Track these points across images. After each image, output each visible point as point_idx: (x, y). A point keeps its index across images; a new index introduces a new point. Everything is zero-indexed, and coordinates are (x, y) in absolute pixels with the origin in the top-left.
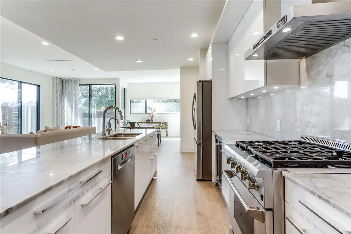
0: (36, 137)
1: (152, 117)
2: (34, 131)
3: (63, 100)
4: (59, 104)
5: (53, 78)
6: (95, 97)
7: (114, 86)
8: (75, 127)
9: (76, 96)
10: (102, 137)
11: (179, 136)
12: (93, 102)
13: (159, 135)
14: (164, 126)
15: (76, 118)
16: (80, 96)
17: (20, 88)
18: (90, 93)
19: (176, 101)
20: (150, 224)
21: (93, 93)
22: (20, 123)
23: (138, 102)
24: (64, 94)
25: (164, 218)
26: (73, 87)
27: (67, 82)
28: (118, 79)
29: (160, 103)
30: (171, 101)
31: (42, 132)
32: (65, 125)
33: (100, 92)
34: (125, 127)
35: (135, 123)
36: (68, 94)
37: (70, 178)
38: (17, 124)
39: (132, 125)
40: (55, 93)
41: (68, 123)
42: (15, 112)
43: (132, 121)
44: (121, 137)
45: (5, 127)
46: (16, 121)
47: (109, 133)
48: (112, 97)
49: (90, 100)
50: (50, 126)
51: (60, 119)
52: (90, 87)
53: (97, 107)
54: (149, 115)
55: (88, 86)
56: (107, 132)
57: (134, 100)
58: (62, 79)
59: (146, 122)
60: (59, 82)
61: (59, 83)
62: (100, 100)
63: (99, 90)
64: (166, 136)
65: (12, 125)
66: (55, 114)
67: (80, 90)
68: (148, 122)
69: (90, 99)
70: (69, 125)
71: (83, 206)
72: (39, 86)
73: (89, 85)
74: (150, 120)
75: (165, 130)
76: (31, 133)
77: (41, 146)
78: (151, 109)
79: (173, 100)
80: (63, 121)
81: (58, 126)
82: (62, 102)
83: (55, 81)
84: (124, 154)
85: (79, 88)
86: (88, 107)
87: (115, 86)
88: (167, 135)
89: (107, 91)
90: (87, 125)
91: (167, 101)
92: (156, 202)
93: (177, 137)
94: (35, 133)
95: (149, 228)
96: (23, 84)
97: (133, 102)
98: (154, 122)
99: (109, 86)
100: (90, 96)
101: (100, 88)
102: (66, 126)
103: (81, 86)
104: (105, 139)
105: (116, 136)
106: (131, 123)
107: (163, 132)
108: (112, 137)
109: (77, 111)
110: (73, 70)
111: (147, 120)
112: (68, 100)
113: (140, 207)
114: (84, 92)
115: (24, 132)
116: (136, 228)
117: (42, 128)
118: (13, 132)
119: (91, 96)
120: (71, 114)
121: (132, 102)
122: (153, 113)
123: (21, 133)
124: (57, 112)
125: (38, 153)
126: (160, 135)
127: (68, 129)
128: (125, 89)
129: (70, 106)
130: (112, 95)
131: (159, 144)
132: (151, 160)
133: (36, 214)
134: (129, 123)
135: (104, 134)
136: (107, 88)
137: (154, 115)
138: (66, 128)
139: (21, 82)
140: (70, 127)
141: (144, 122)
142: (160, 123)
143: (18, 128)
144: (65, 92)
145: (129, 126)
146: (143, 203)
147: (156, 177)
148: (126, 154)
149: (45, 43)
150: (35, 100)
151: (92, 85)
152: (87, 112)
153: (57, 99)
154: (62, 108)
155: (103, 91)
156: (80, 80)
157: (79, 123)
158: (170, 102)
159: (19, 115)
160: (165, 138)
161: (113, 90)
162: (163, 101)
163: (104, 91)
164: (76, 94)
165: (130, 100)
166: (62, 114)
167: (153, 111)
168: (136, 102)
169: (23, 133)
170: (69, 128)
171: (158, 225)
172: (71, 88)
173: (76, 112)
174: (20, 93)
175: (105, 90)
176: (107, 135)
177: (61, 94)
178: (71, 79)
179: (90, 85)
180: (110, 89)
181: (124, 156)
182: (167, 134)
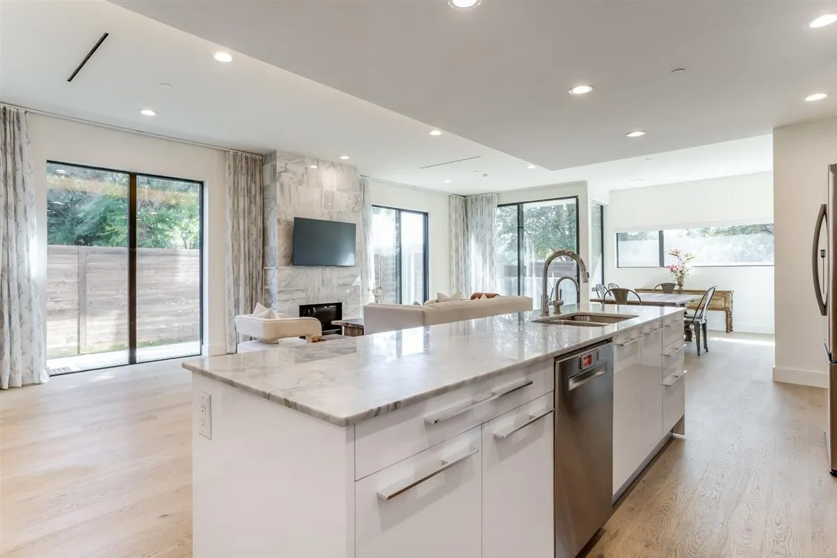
0: (423, 312)
1: (681, 277)
2: (420, 301)
3: (468, 240)
4: (461, 250)
5: (450, 196)
6: (533, 230)
7: (573, 201)
8: (489, 296)
9: (491, 231)
10: (541, 318)
11: (772, 335)
12: (527, 241)
13: (701, 328)
14: (721, 303)
15: (492, 277)
16: (500, 229)
17: (398, 219)
18: (520, 221)
19: (764, 229)
20: (653, 540)
21: (527, 222)
22: (398, 286)
23: (641, 236)
24: (470, 226)
25: (699, 541)
26: (486, 212)
27: (474, 201)
28: (583, 184)
29: (709, 238)
30: (744, 230)
31: (432, 303)
32: (471, 292)
33: (543, 218)
34: (601, 301)
35: (628, 291)
36: (477, 228)
37: (476, 381)
38: (395, 288)
39: (620, 296)
40: (454, 228)
41: (476, 288)
42: (391, 264)
43: (620, 287)
44: (586, 320)
45: (379, 291)
46: (393, 281)
47: (557, 311)
48: (570, 229)
49: (520, 238)
50: (446, 293)
51: (462, 278)
52: (520, 207)
53: (537, 252)
54: (669, 270)
55: (516, 207)
56: (552, 308)
57: (629, 234)
58: (465, 197)
59: (661, 288)
60: (459, 203)
61: (461, 205)
62: (543, 236)
63: (542, 213)
64: (727, 332)
65: (388, 288)
66: (454, 268)
67: (500, 216)
68: (667, 288)
69: (521, 235)
70: (480, 291)
71: (497, 439)
72: (426, 214)
73: (518, 204)
74: (674, 285)
75: (723, 314)
76: (416, 303)
77: (430, 327)
78: (676, 254)
79: (755, 226)
80: (467, 283)
81: (459, 293)
82: (466, 245)
83: (453, 201)
84: (585, 358)
85: (498, 211)
86: (517, 253)
87: (577, 200)
88: (729, 328)
89: (559, 215)
90: (515, 294)
91: (733, 231)
92: (676, 496)
93: (764, 336)
94: (421, 304)
95: (650, 548)
96: (403, 214)
97: (624, 239)
98: (685, 291)
99: (564, 203)
100: (520, 228)
101: (541, 208)
102: (473, 292)
103: (503, 208)
104: (547, 322)
105: (573, 318)
106: (616, 291)
107: (715, 320)
108: (563, 321)
109: (495, 262)
110: (485, 175)
111: (663, 285)
112: (477, 240)
113: (631, 494)
114: (509, 219)
115: (405, 302)
116: (615, 535)
117: (432, 296)
118: (389, 301)
119: (522, 228)
120: (483, 269)
121: (621, 237)
122: (683, 267)
123: (401, 303)
124: (457, 264)
125: (427, 339)
126: (704, 325)
127: (477, 299)
128: (602, 207)
129: (481, 251)
130: (570, 223)
131: (701, 352)
132: (666, 385)
133: (427, 423)
134: (613, 290)
135: (547, 313)
136: (559, 208)
137: (685, 270)
138: (473, 298)
139: (400, 210)
140: (479, 296)
141: (656, 291)
142: (705, 293)
143: (396, 295)
144: (472, 223)
145: (613, 298)
146: (638, 487)
147: (683, 434)
148: (590, 357)
149: (436, 133)
150: (421, 242)
151: (524, 205)
152: (516, 263)
153: (457, 239)
154: (467, 255)
155: (549, 214)
156: (498, 194)
157: (498, 286)
158: (743, 233)
159: (398, 270)
160: (725, 337)
161: (573, 210)
162: (718, 232)
163: (552, 215)
164: (491, 226)
165: (617, 234)
166: (466, 269)
167: (684, 259)
168: (635, 238)
169: (403, 304)
170: (479, 298)
171: (678, 551)
172: (482, 214)
173: (492, 263)
174: (399, 229)
175: (554, 213)
176: (552, 314)
177: (463, 227)
178: (483, 194)
179: (520, 205)
180: (565, 208)
181: (584, 362)
182: (731, 327)
